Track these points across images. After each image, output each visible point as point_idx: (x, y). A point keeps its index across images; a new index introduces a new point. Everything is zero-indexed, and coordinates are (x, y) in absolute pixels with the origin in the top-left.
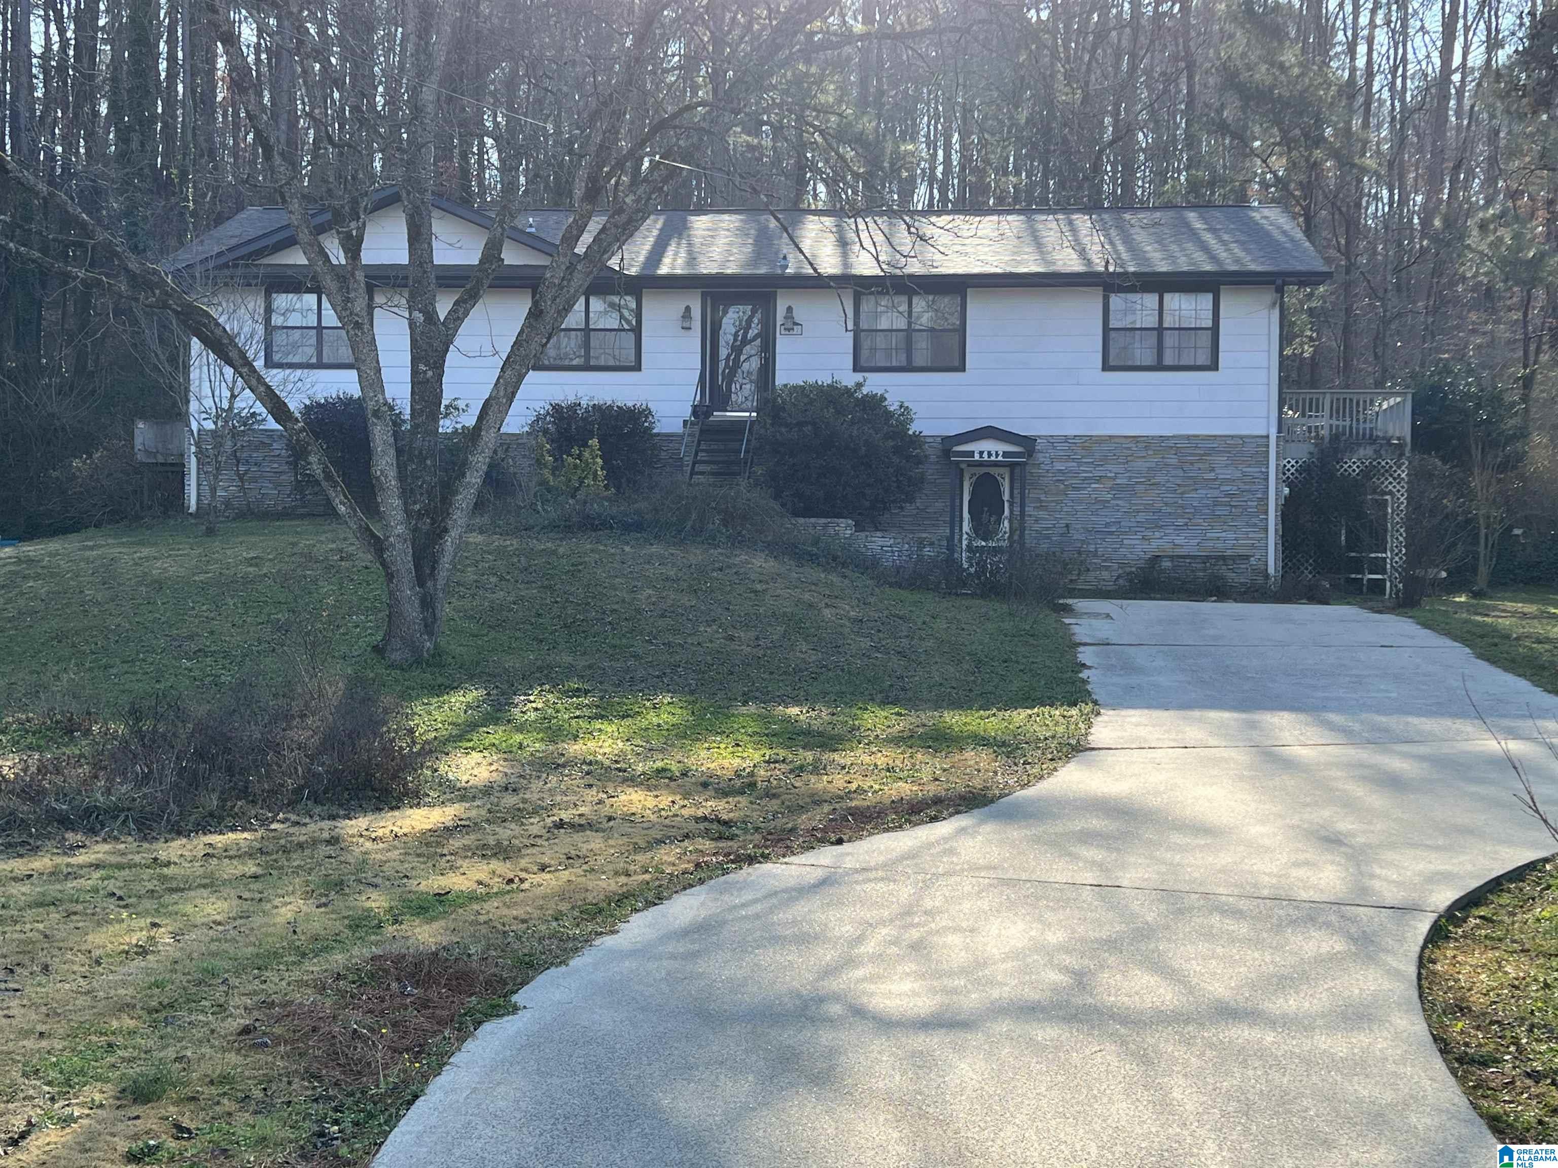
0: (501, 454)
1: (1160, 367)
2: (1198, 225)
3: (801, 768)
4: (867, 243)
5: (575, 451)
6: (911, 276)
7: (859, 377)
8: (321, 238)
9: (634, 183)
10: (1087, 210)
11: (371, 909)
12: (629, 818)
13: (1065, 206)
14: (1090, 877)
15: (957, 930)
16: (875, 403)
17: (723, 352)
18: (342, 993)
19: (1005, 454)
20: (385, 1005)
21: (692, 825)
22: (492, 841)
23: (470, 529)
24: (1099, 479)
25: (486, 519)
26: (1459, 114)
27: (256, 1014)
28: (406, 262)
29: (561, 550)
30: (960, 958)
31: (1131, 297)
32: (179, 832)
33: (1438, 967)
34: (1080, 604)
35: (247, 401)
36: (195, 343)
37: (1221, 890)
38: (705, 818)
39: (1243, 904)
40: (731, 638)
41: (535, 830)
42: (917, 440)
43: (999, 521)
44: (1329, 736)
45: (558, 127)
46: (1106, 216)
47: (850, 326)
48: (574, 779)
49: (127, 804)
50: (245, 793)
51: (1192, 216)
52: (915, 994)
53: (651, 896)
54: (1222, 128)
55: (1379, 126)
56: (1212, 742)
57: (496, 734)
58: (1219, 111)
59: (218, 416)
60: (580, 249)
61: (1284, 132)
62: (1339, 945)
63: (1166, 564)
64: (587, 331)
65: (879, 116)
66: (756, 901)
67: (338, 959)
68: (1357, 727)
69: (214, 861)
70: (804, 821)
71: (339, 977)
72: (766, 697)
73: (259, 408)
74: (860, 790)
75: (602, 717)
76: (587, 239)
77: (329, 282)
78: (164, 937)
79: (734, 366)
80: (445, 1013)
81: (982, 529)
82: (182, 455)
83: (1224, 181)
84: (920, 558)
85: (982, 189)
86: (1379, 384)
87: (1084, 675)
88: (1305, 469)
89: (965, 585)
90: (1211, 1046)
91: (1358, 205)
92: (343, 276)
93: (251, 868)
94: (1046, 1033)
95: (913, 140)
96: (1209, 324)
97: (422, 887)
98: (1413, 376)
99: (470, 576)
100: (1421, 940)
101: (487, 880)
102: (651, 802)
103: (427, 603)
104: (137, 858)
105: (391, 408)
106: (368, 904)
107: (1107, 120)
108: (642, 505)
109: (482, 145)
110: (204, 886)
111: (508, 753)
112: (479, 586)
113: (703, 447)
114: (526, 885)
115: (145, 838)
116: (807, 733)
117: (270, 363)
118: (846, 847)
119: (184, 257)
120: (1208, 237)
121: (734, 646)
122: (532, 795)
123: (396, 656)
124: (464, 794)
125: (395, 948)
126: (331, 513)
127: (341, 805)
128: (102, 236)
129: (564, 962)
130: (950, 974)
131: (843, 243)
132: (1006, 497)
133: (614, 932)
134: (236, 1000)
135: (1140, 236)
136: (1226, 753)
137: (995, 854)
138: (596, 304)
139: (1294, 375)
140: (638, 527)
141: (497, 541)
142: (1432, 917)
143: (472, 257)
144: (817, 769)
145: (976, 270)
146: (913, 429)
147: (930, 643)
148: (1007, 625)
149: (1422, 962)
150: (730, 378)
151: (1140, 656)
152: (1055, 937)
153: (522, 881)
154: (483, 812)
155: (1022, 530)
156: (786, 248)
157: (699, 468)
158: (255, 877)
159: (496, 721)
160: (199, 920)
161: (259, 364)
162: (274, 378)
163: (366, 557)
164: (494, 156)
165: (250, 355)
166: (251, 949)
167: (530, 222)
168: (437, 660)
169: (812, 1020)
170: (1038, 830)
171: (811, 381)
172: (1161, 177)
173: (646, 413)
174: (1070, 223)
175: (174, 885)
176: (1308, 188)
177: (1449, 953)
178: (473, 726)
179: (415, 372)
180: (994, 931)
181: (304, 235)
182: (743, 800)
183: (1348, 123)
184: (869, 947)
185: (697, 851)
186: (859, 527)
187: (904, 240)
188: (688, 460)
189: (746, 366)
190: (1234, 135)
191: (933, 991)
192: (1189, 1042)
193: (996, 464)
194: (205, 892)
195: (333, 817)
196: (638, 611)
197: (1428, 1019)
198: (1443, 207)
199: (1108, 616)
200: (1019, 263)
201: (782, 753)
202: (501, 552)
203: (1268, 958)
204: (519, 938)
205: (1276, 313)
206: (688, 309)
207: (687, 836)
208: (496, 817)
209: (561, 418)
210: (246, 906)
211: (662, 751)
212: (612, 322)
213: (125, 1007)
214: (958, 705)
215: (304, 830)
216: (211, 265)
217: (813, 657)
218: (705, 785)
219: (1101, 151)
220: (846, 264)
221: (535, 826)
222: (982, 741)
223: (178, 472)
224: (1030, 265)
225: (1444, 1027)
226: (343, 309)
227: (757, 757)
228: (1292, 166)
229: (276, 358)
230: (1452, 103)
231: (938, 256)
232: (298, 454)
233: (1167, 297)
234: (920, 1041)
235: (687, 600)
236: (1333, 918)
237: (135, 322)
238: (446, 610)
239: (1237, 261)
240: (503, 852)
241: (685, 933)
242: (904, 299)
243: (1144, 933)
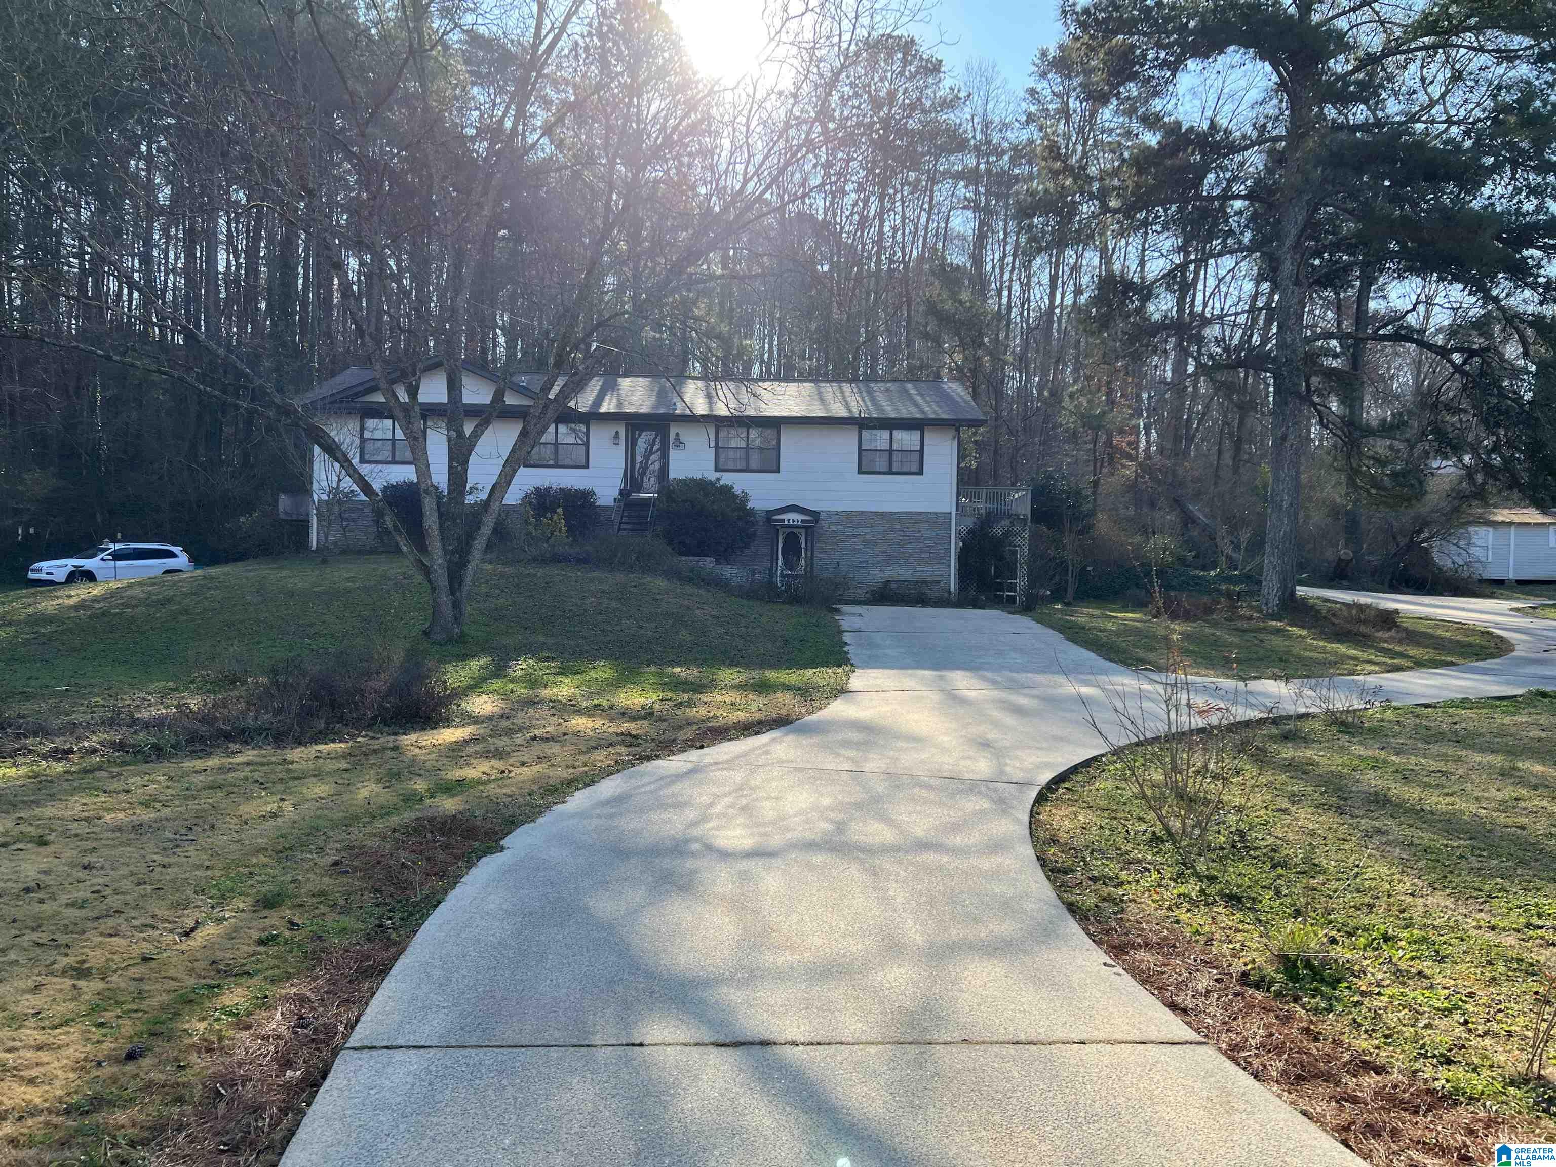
0: (503, 516)
1: (890, 472)
2: (913, 391)
3: (681, 703)
4: (722, 397)
5: (549, 515)
6: (748, 417)
7: (718, 475)
8: (394, 386)
9: (585, 358)
10: (850, 381)
11: (416, 790)
12: (577, 734)
13: (838, 378)
14: (847, 766)
15: (768, 798)
16: (727, 489)
17: (639, 459)
18: (397, 840)
19: (802, 521)
20: (424, 846)
21: (614, 739)
22: (492, 748)
23: (483, 561)
24: (855, 536)
25: (493, 556)
26: (1058, 332)
27: (343, 854)
28: (445, 400)
29: (539, 574)
30: (770, 815)
31: (875, 432)
32: (300, 743)
33: (1041, 817)
34: (846, 608)
35: (347, 483)
36: (317, 449)
37: (920, 773)
38: (622, 734)
39: (933, 781)
40: (641, 627)
41: (519, 741)
42: (752, 512)
43: (799, 560)
44: (984, 685)
45: (540, 323)
46: (860, 385)
47: (713, 444)
48: (544, 711)
49: (267, 726)
50: (341, 719)
51: (909, 386)
52: (743, 837)
53: (587, 781)
54: (926, 336)
55: (1015, 338)
56: (918, 687)
57: (497, 684)
58: (925, 326)
59: (330, 492)
60: (551, 396)
61: (961, 340)
62: (986, 805)
63: (894, 585)
64: (556, 444)
65: (730, 324)
66: (650, 783)
67: (395, 820)
68: (999, 679)
69: (322, 761)
70: (682, 735)
71: (394, 831)
72: (663, 662)
73: (355, 488)
74: (715, 717)
75: (562, 674)
76: (555, 390)
77: (398, 413)
78: (288, 806)
79: (645, 467)
80: (459, 852)
81: (788, 565)
82: (308, 515)
83: (928, 366)
84: (753, 581)
85: (790, 367)
86: (1014, 484)
87: (846, 649)
88: (971, 532)
89: (779, 597)
90: (912, 864)
91: (1002, 382)
92: (406, 409)
93: (344, 765)
94: (818, 859)
95: (751, 338)
96: (918, 448)
97: (449, 776)
98: (1032, 479)
99: (484, 589)
100: (1032, 802)
101: (488, 771)
102: (590, 724)
103: (456, 605)
104: (273, 759)
105: (437, 488)
106: (415, 787)
107: (862, 330)
108: (588, 548)
109: (495, 334)
110: (314, 776)
111: (505, 696)
112: (488, 595)
113: (626, 514)
114: (512, 775)
115: (279, 747)
116: (685, 683)
117: (362, 461)
118: (705, 750)
119: (309, 396)
120: (918, 398)
121: (643, 631)
122: (518, 721)
123: (438, 637)
124: (475, 720)
125: (430, 813)
126: (398, 551)
127: (400, 727)
128: (258, 382)
129: (533, 821)
130: (764, 825)
131: (709, 396)
132: (803, 545)
133: (563, 802)
134: (331, 845)
135: (880, 397)
136: (925, 694)
137: (792, 753)
138: (562, 429)
139: (966, 478)
140: (586, 561)
141: (500, 568)
142: (1038, 788)
143: (487, 400)
144: (690, 704)
145: (786, 414)
146: (750, 505)
147: (758, 631)
148: (803, 620)
149: (1033, 813)
150: (643, 474)
151: (878, 638)
152: (826, 801)
153: (510, 772)
154: (488, 731)
155: (812, 565)
156: (676, 399)
157: (623, 526)
158: (346, 770)
159: (498, 676)
160: (310, 796)
161: (355, 461)
162: (364, 469)
163: (419, 578)
164: (502, 340)
165: (350, 456)
166: (341, 814)
167: (523, 380)
168: (462, 640)
169: (681, 853)
170: (815, 740)
171: (690, 476)
172: (893, 363)
173: (591, 493)
174: (840, 388)
175: (296, 775)
176: (974, 371)
177: (1048, 809)
178: (484, 679)
179: (450, 467)
180: (790, 798)
181: (383, 385)
182: (646, 723)
183: (997, 335)
184: (718, 809)
185: (617, 753)
186: (718, 562)
187: (745, 397)
188: (617, 522)
189: (652, 467)
190: (933, 341)
191: (752, 834)
192: (900, 862)
193: (797, 527)
194: (314, 780)
195: (395, 734)
196: (585, 610)
197: (1035, 847)
198: (1050, 385)
199: (860, 615)
200: (811, 411)
201: (670, 695)
202: (502, 576)
203: (945, 813)
204: (506, 806)
205: (956, 443)
206: (617, 432)
207: (611, 744)
208: (495, 733)
209: (540, 496)
210: (339, 787)
211: (598, 694)
212: (571, 439)
213: (262, 850)
214: (774, 666)
215: (377, 742)
216: (327, 401)
217: (689, 638)
218: (623, 714)
219: (858, 348)
220: (711, 409)
221: (519, 738)
222: (787, 688)
223: (304, 526)
224: (818, 412)
225: (1044, 852)
226: (406, 429)
227: (655, 698)
228: (966, 359)
229: (367, 457)
230: (1055, 325)
231: (764, 406)
232: (379, 515)
233: (895, 432)
234: (743, 865)
235: (614, 604)
236: (983, 789)
237: (280, 435)
238: (468, 609)
239: (935, 412)
240: (500, 754)
241: (608, 802)
242: (745, 430)
243: (877, 799)
